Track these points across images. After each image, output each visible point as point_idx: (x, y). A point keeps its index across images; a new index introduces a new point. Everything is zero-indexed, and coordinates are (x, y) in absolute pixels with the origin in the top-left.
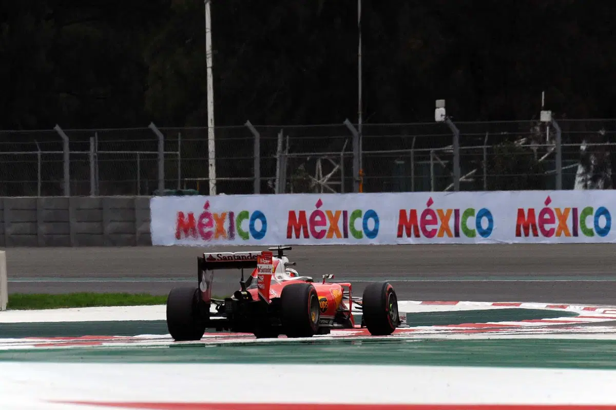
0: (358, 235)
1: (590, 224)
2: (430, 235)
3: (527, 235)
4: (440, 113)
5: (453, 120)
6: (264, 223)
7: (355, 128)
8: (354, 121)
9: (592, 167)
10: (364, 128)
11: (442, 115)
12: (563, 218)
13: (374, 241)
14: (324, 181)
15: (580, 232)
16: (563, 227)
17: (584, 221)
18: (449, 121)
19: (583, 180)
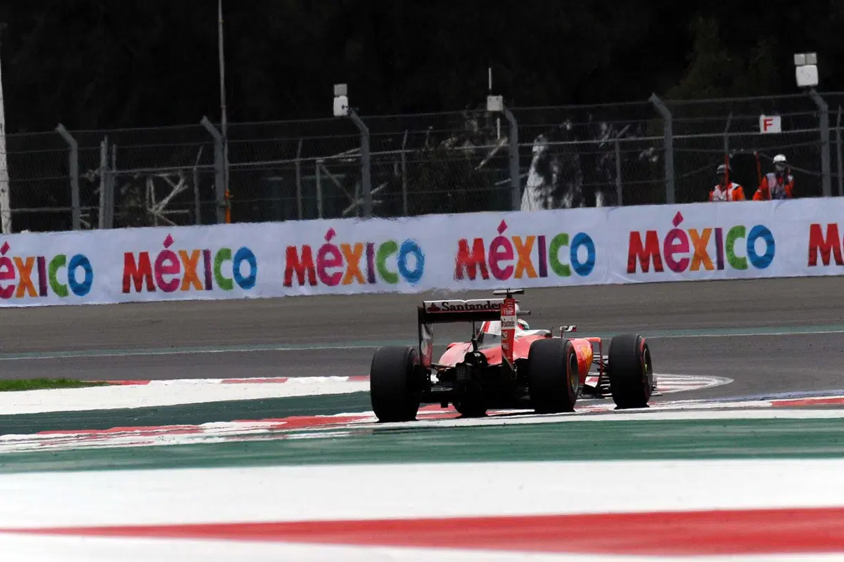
0: (227, 285)
1: (564, 258)
2: (332, 281)
3: (472, 277)
4: (340, 104)
5: (359, 114)
6: (89, 271)
7: (217, 130)
8: (216, 119)
9: (554, 175)
10: (229, 130)
11: (343, 107)
12: (525, 251)
13: (251, 293)
14: (157, 209)
15: (550, 270)
16: (525, 263)
17: (556, 254)
18: (354, 116)
19: (541, 196)
